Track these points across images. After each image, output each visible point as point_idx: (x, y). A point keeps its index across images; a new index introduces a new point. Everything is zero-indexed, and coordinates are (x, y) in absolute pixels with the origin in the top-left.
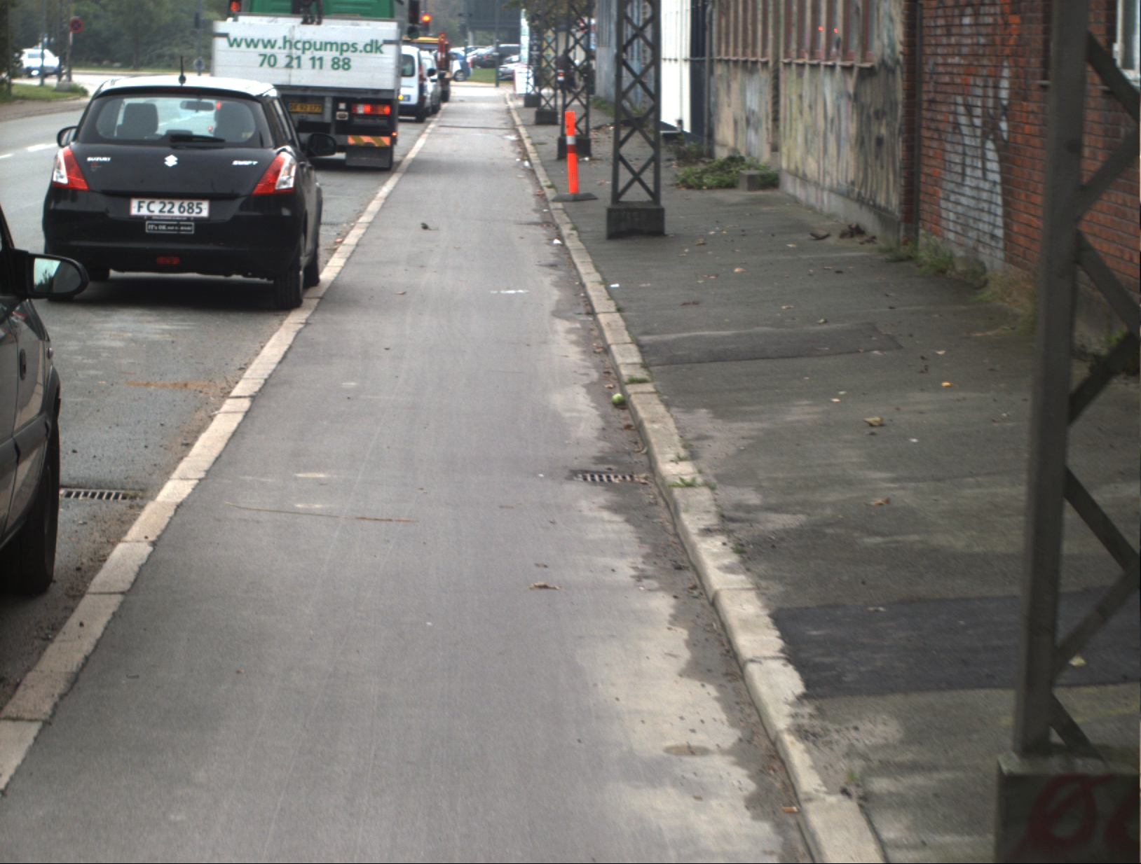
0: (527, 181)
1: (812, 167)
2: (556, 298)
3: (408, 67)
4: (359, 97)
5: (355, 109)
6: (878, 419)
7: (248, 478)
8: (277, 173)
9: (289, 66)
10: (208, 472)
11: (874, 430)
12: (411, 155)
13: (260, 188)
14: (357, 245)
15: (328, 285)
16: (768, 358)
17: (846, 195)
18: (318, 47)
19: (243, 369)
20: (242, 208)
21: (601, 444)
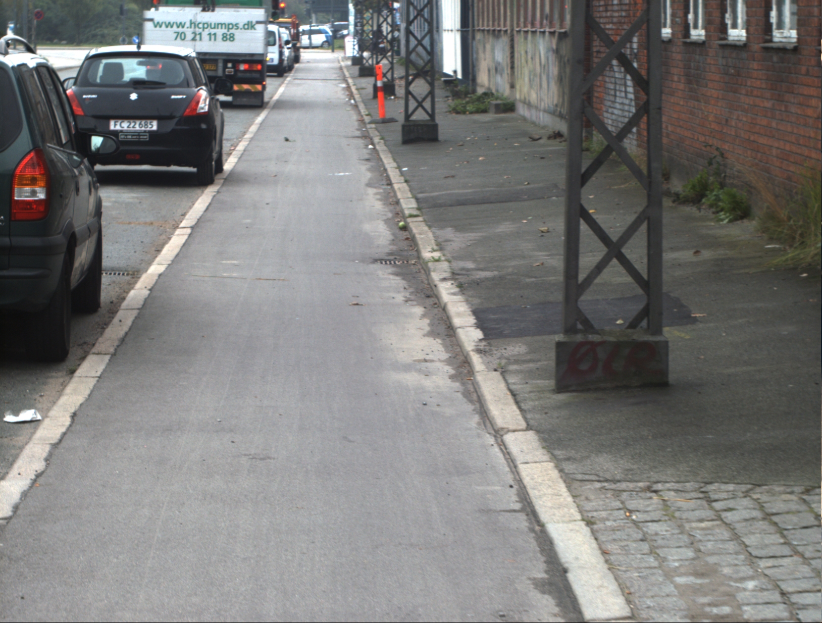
0: (352, 112)
1: (533, 97)
2: (369, 177)
3: (271, 39)
4: (241, 59)
5: (238, 67)
6: (546, 228)
7: (195, 263)
8: (198, 102)
9: (194, 39)
10: (173, 261)
11: (543, 234)
12: (276, 97)
13: (187, 112)
14: (245, 151)
15: (228, 173)
16: (491, 203)
17: (553, 113)
18: (213, 26)
19: (184, 215)
20: (177, 124)
21: (391, 247)
